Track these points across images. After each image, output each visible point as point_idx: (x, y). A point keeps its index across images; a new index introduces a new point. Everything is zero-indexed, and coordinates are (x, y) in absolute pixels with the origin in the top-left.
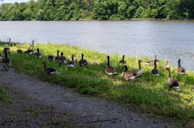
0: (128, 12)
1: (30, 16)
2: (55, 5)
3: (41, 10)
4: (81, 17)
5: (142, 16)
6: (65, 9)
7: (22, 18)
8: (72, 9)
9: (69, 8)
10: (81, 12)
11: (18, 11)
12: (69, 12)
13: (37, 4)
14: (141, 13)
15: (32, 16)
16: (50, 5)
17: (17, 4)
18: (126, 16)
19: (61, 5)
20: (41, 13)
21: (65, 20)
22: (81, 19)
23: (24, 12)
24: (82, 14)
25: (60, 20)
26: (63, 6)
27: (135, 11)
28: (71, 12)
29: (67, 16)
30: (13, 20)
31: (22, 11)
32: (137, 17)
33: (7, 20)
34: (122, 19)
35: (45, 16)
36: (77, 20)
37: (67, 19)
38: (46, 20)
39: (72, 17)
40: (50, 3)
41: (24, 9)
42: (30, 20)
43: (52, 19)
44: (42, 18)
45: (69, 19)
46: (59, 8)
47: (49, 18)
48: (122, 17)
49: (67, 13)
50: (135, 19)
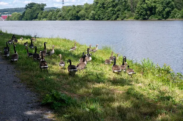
0: (164, 13)
1: (84, 16)
2: (104, 7)
3: (93, 12)
4: (125, 17)
5: (177, 16)
6: (113, 10)
7: (77, 18)
8: (118, 11)
9: (116, 9)
10: (125, 14)
11: (74, 12)
12: (116, 13)
13: (91, 6)
14: (175, 14)
15: (86, 16)
16: (100, 7)
17: (74, 6)
18: (163, 17)
19: (109, 7)
20: (93, 14)
21: (112, 20)
22: (125, 19)
23: (80, 13)
24: (127, 15)
25: (108, 20)
26: (111, 8)
27: (171, 12)
28: (118, 13)
29: (114, 16)
30: (71, 20)
31: (78, 12)
32: (172, 18)
33: (66, 20)
34: (159, 19)
35: (96, 17)
36: (122, 20)
37: (113, 19)
38: (97, 20)
39: (118, 17)
40: (101, 6)
41: (80, 11)
42: (84, 20)
43: (102, 19)
44: (94, 19)
45: (115, 19)
46: (107, 9)
47: (100, 18)
48: (160, 17)
49: (114, 14)
50: (171, 19)
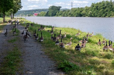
1: (85, 14)
2: (98, 9)
3: (90, 12)
4: (111, 15)
6: (103, 11)
7: (81, 16)
8: (107, 11)
9: (105, 10)
10: (111, 13)
11: (79, 12)
12: (105, 13)
13: (89, 8)
15: (86, 14)
16: (95, 9)
17: (79, 8)
19: (101, 9)
20: (90, 13)
21: (103, 17)
22: (111, 17)
23: (82, 12)
24: (112, 14)
25: (100, 17)
26: (102, 10)
28: (106, 12)
29: (104, 15)
30: (76, 16)
31: (81, 12)
33: (73, 16)
35: (92, 15)
36: (109, 17)
38: (93, 17)
39: (106, 15)
40: (95, 8)
41: (82, 11)
42: (85, 16)
44: (91, 16)
45: (105, 17)
46: (100, 10)
47: (95, 15)
49: (104, 13)
